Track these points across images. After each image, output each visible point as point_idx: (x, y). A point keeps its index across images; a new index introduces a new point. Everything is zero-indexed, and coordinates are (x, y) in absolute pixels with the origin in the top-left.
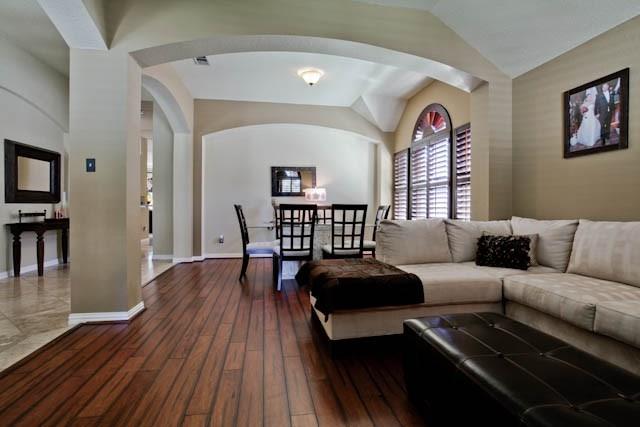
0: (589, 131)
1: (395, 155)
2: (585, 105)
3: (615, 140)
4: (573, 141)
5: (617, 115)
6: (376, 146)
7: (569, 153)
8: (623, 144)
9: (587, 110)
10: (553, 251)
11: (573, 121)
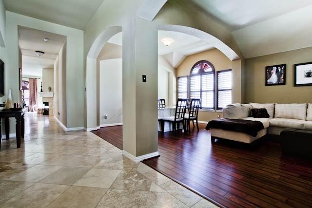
0: (274, 78)
1: (179, 78)
2: (272, 71)
3: (282, 82)
4: (268, 81)
5: (282, 76)
6: (169, 73)
7: (267, 84)
8: (284, 83)
9: (273, 73)
10: (270, 112)
11: (268, 76)
